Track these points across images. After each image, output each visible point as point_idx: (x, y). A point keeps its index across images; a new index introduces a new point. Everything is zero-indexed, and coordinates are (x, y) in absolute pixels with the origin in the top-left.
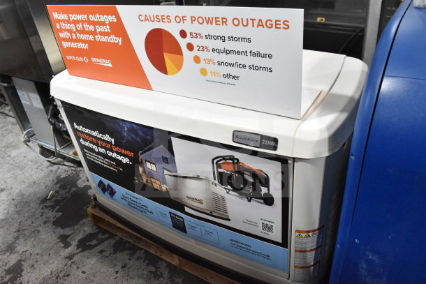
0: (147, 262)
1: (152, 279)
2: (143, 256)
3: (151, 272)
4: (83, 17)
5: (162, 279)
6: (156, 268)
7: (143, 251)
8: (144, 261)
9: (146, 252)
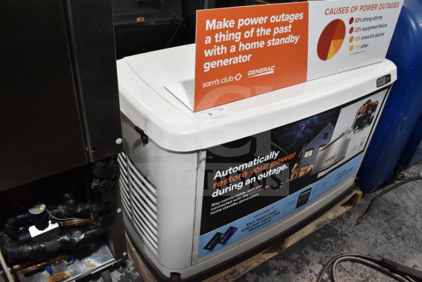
0: (264, 275)
1: (286, 275)
2: (255, 276)
3: (277, 275)
4: (261, 20)
5: (289, 268)
6: (275, 268)
7: (248, 274)
8: (262, 277)
9: (251, 272)
